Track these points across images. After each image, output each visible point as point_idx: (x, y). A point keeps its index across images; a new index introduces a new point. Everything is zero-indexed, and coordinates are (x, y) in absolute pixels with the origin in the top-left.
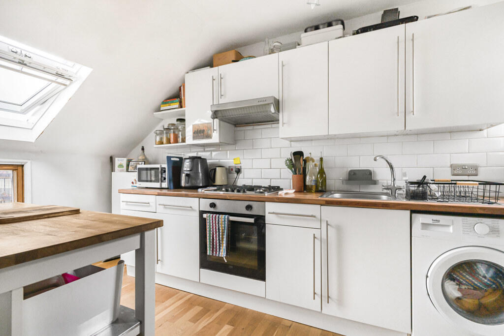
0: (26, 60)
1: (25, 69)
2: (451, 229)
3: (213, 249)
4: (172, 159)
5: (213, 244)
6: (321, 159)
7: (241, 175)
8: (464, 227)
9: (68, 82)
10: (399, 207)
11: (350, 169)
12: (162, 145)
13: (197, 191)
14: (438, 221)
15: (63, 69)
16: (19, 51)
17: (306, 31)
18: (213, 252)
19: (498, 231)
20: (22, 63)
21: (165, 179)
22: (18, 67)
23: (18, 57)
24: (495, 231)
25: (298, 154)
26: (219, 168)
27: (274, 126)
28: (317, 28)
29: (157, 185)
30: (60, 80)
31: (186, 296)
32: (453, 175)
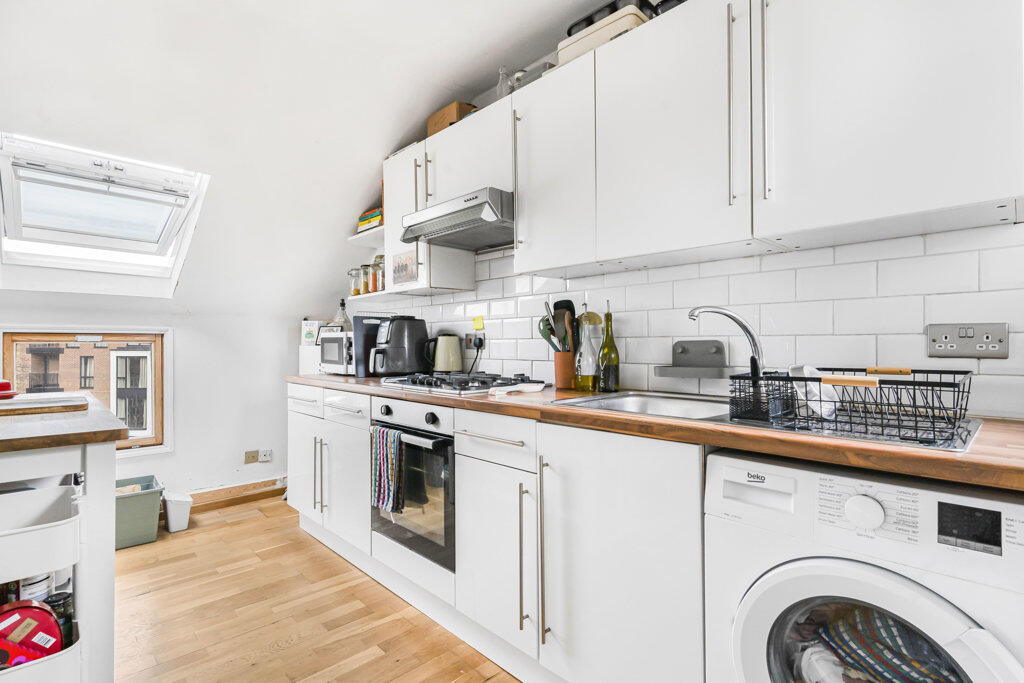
0: (115, 175)
1: (114, 189)
2: (790, 505)
3: (379, 495)
4: (366, 321)
5: (380, 485)
6: (608, 317)
7: (484, 353)
8: (823, 502)
9: (182, 201)
10: (673, 434)
11: (676, 340)
12: (359, 297)
13: (379, 383)
14: (762, 479)
15: (174, 181)
16: (105, 162)
17: (570, 34)
18: (378, 501)
19: (915, 525)
20: (108, 181)
21: (351, 358)
22: (103, 187)
23: (103, 173)
24: (904, 523)
25: (565, 306)
26: (444, 337)
27: (508, 253)
28: (589, 21)
29: (341, 369)
30: (171, 199)
31: (360, 577)
32: (931, 356)
